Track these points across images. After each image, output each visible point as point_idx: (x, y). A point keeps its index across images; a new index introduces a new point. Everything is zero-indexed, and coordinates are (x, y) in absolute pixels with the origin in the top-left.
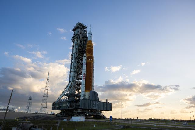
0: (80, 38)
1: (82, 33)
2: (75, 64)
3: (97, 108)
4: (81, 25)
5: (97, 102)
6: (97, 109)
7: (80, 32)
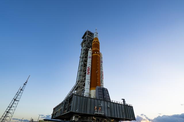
0: (87, 41)
1: (90, 38)
2: (82, 62)
3: (106, 113)
4: (89, 32)
5: (106, 103)
6: (107, 115)
7: (88, 37)
